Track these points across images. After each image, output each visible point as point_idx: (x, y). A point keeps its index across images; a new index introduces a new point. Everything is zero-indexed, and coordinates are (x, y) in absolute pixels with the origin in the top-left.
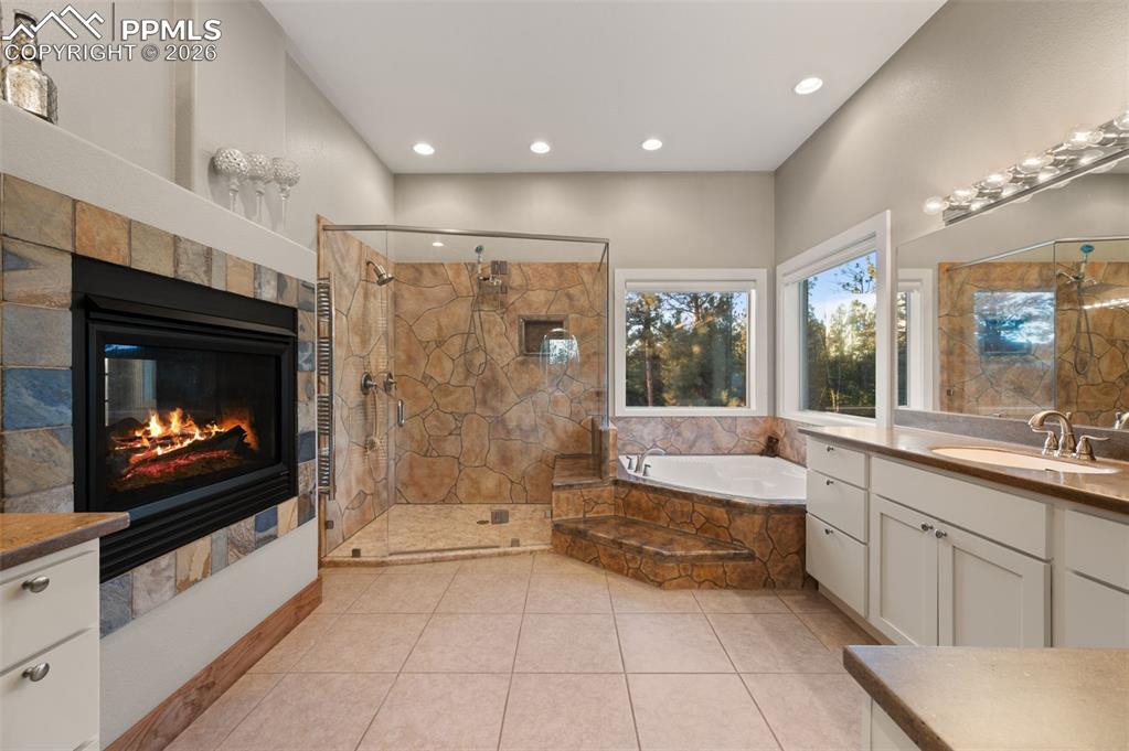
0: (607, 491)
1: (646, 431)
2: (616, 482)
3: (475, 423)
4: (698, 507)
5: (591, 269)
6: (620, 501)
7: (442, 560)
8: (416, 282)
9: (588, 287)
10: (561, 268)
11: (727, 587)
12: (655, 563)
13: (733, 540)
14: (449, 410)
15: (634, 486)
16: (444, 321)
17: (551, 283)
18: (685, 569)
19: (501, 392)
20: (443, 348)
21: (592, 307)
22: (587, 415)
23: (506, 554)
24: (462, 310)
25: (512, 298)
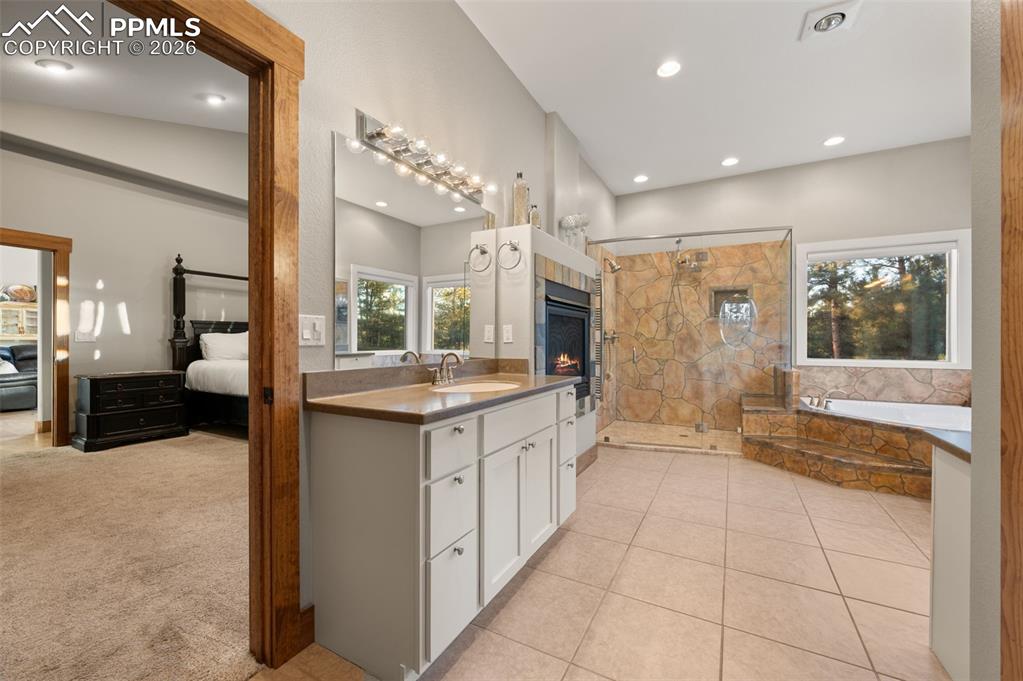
0: (791, 418)
1: (828, 378)
2: (798, 412)
3: (674, 368)
4: (878, 433)
5: (773, 246)
6: (802, 427)
7: (661, 451)
8: (631, 269)
9: (771, 261)
10: (745, 248)
11: (905, 494)
12: (835, 467)
13: (912, 459)
14: (655, 357)
15: (815, 415)
16: (651, 295)
17: (737, 261)
18: (862, 474)
19: (695, 345)
20: (651, 313)
21: (774, 277)
22: (770, 363)
23: (707, 454)
24: (664, 286)
25: (704, 274)
